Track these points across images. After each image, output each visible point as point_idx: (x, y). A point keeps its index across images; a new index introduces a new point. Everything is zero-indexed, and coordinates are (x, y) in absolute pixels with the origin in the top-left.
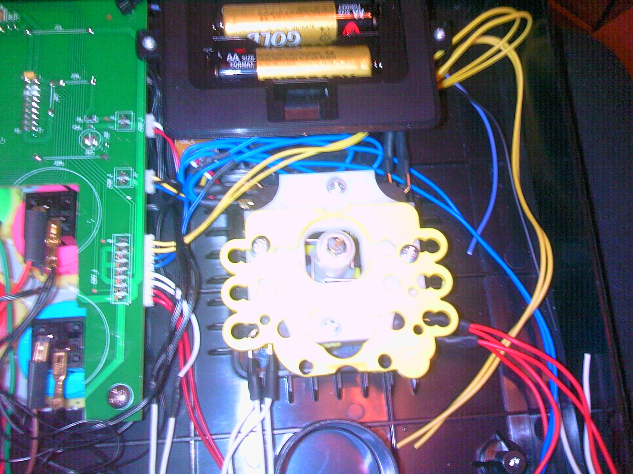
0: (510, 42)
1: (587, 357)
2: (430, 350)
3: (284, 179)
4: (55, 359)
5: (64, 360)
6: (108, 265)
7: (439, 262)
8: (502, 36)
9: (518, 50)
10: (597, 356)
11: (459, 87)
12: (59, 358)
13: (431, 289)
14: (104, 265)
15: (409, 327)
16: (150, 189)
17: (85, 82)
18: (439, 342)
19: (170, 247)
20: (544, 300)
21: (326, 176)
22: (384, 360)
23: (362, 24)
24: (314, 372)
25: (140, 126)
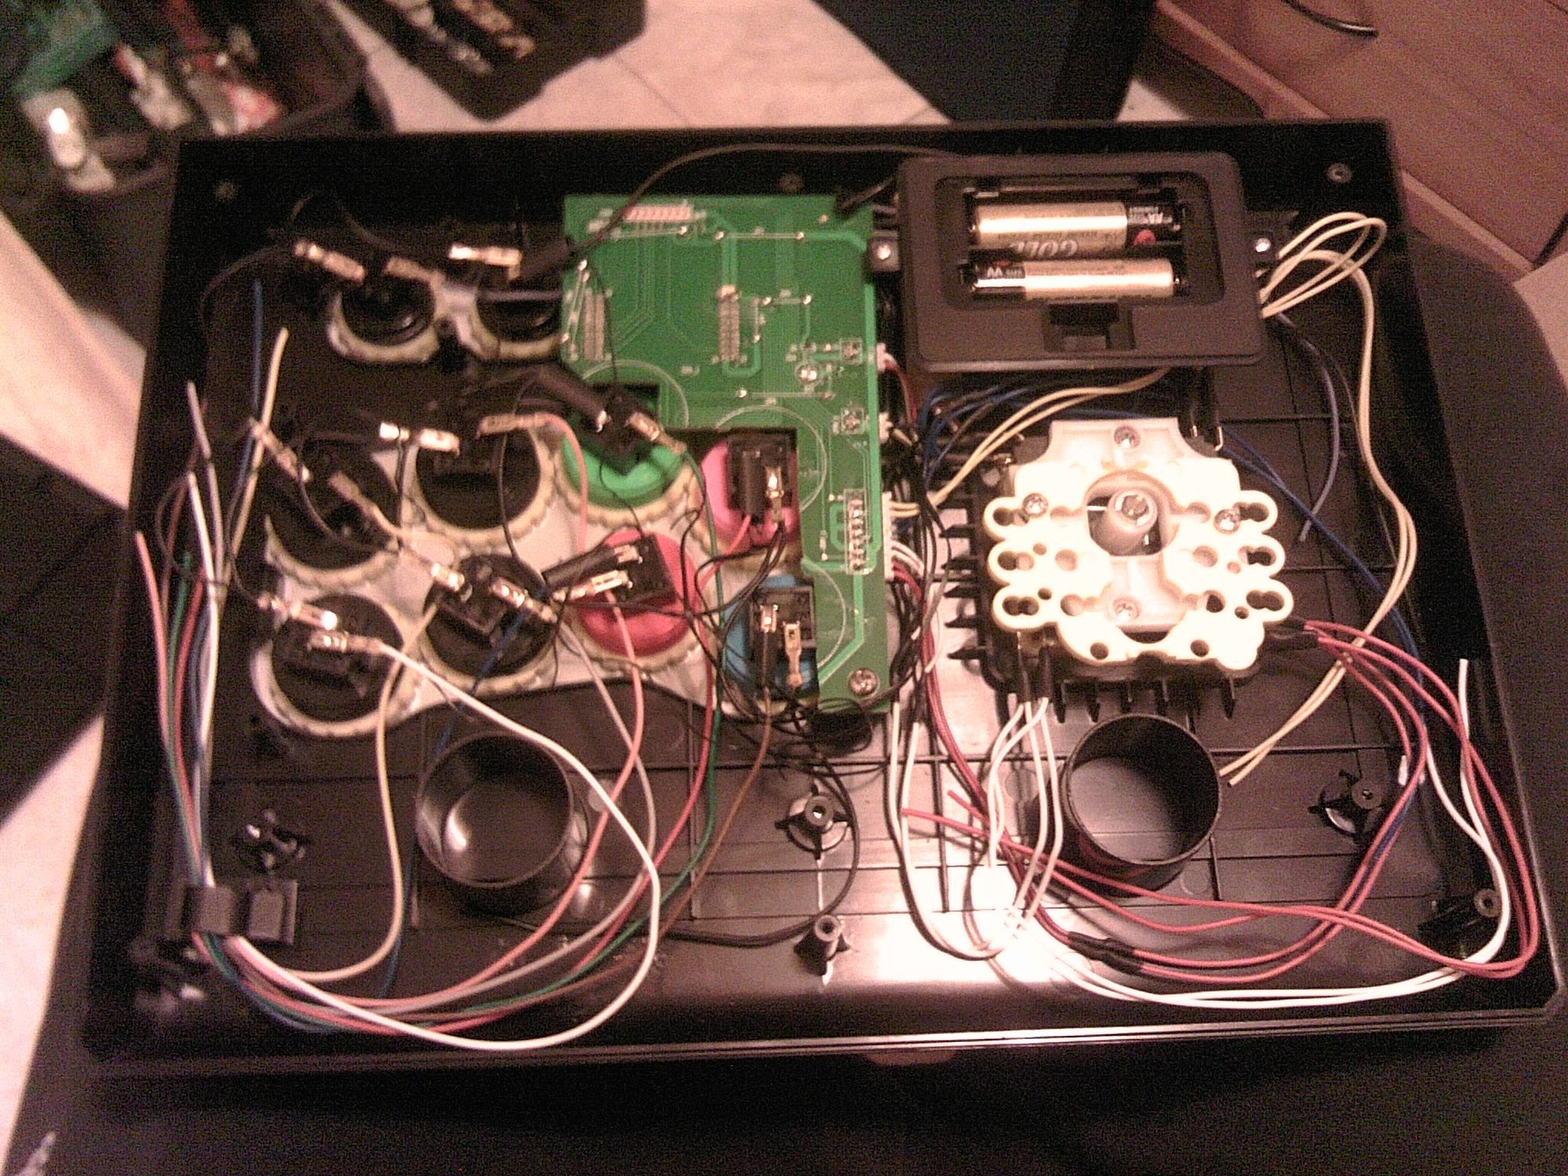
0: (1355, 258)
1: (1464, 664)
2: (1259, 638)
3: (1057, 428)
4: (787, 634)
5: (798, 634)
6: (839, 527)
7: (1267, 533)
8: (1343, 251)
9: (1365, 268)
10: (1476, 663)
11: (1284, 317)
12: (792, 632)
13: (1257, 566)
14: (835, 527)
15: (1229, 611)
16: (884, 435)
17: (797, 301)
18: (1269, 628)
19: (911, 510)
20: (1403, 595)
21: (1112, 425)
22: (1199, 648)
23: (1159, 231)
24: (1110, 659)
25: (871, 358)
